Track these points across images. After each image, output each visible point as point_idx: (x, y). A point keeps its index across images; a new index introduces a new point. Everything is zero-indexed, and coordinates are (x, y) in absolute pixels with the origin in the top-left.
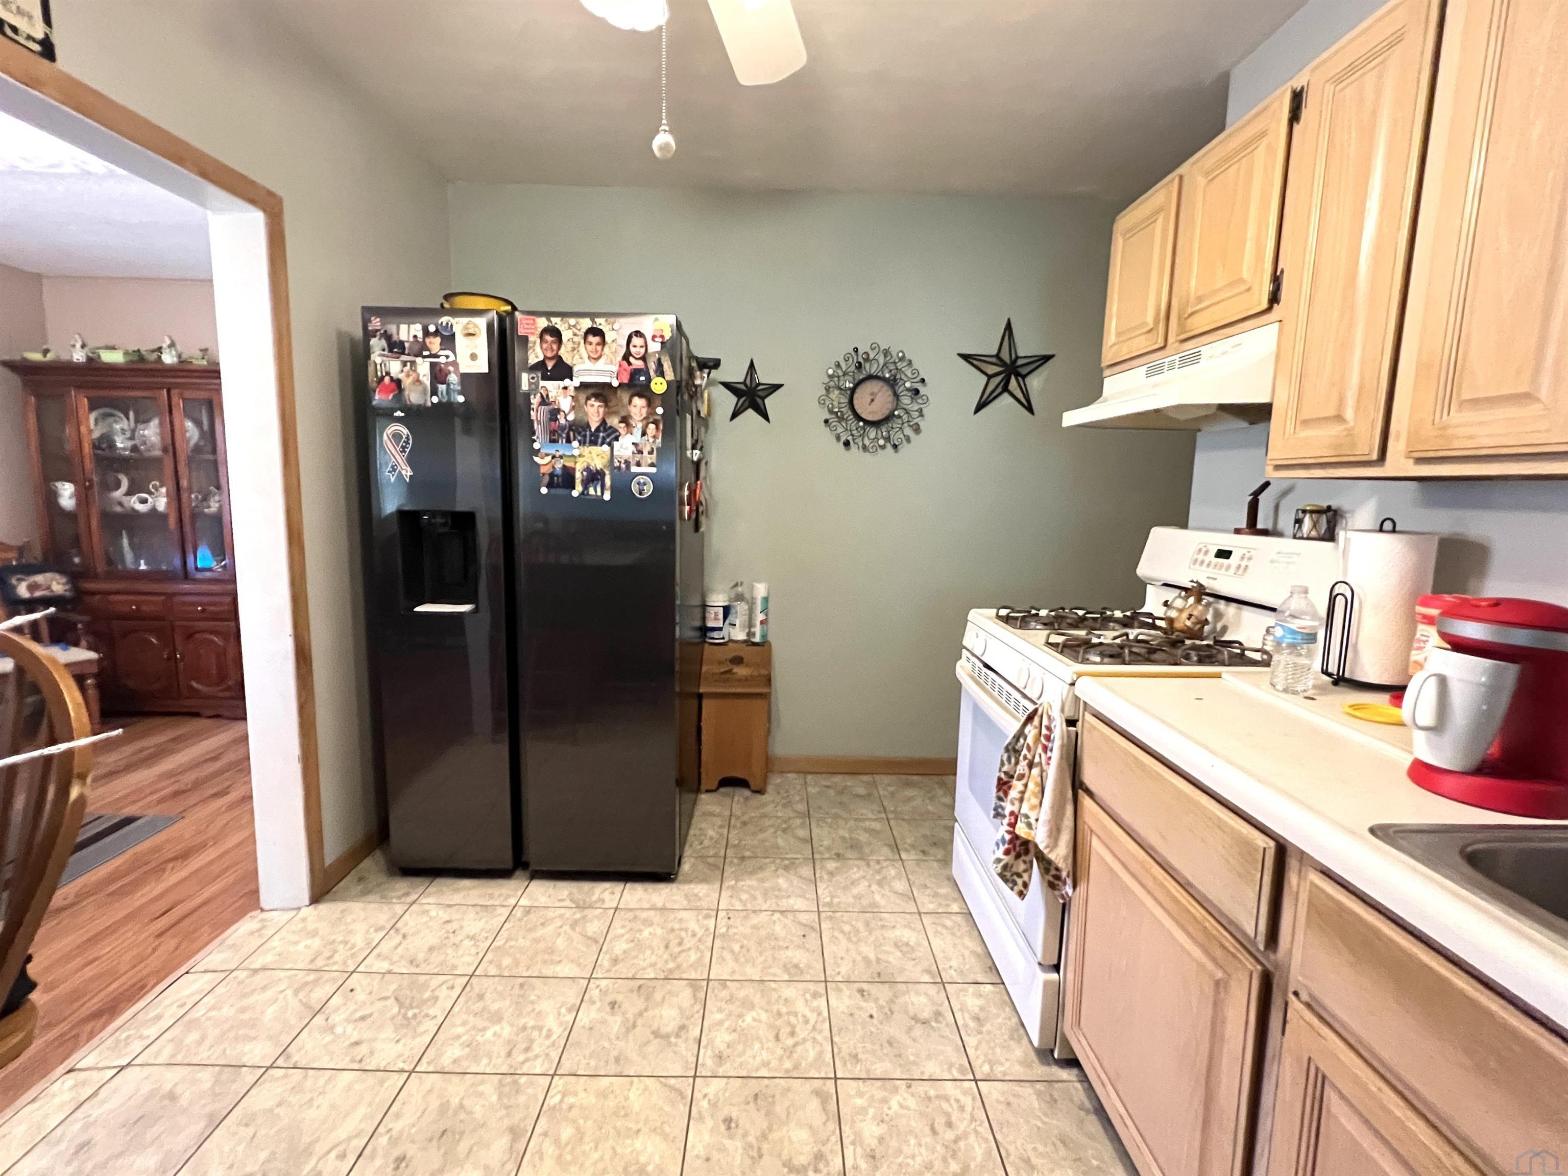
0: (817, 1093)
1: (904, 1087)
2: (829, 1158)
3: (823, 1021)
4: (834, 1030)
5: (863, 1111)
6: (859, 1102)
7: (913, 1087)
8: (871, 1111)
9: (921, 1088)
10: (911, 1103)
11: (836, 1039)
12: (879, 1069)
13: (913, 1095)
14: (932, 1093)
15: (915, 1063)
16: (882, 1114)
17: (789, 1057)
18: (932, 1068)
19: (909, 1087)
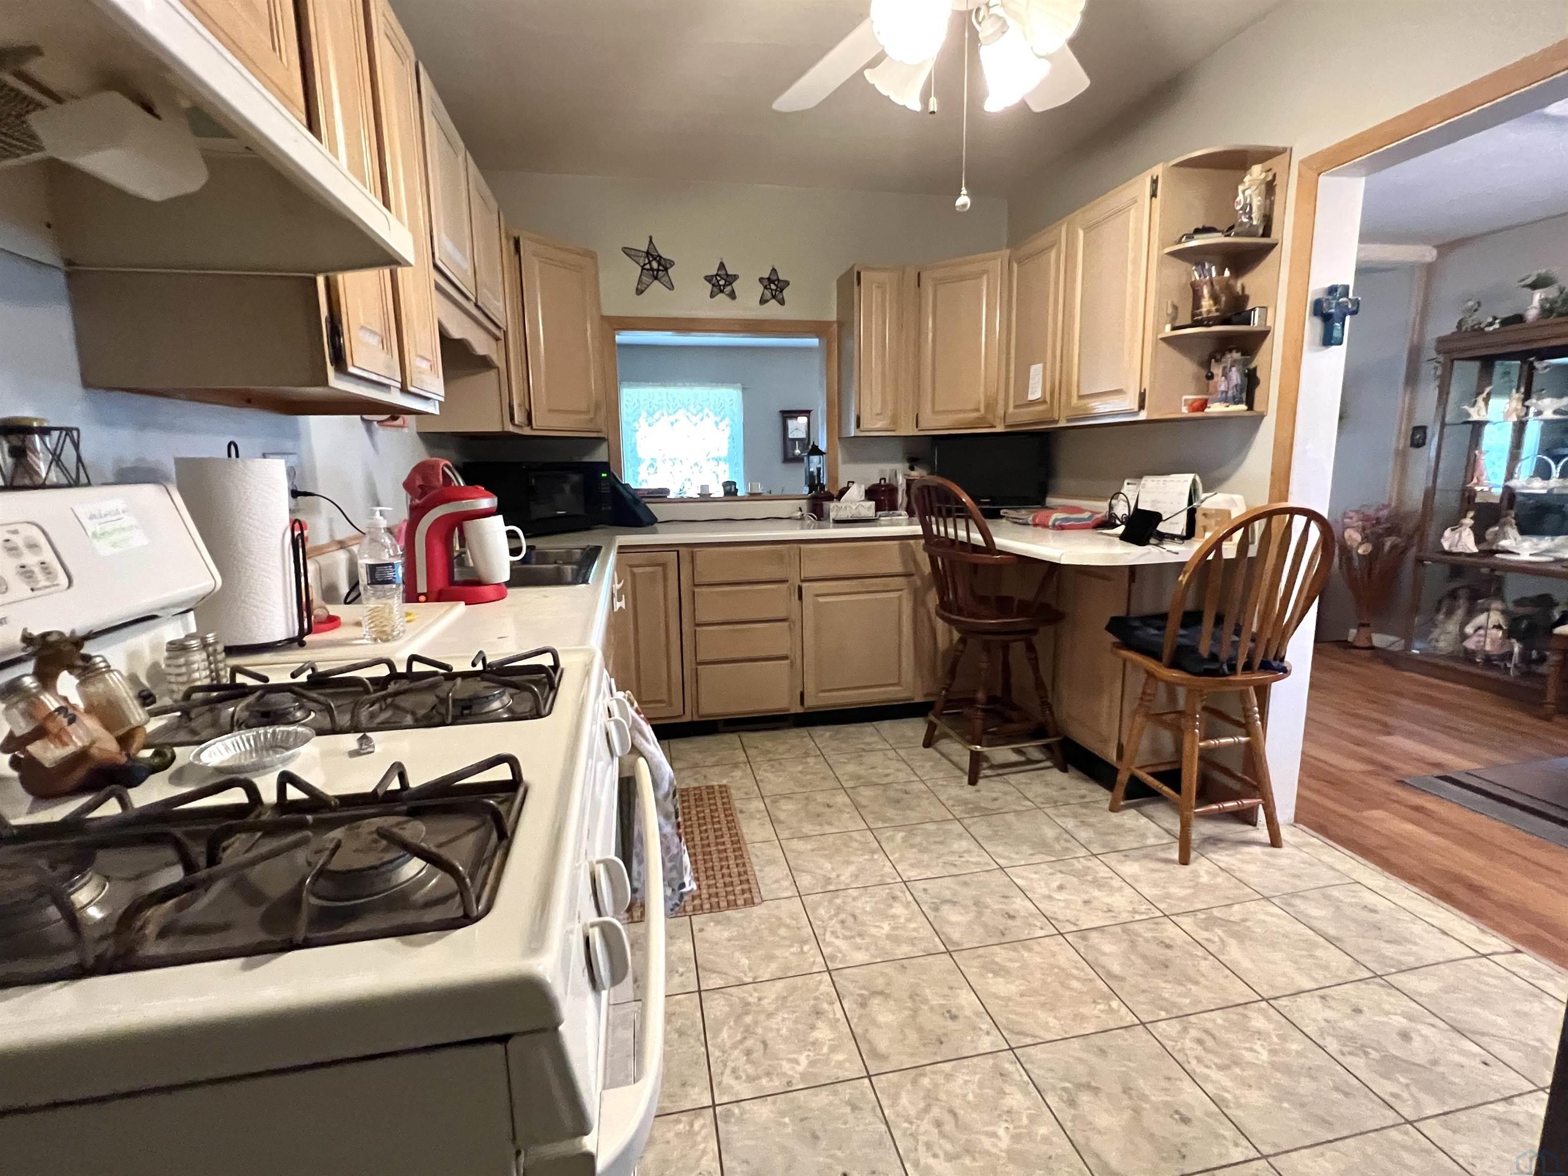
0: (883, 1057)
1: (794, 1081)
2: (854, 1006)
3: (907, 1151)
4: (889, 1142)
5: (833, 1049)
6: (840, 1057)
7: (785, 1083)
8: (825, 1050)
9: (776, 1084)
10: (786, 1066)
11: (883, 1127)
12: (823, 1097)
13: (784, 1074)
14: (764, 1081)
15: (783, 1114)
16: (815, 1050)
17: (929, 1090)
18: (763, 1111)
19: (789, 1083)
